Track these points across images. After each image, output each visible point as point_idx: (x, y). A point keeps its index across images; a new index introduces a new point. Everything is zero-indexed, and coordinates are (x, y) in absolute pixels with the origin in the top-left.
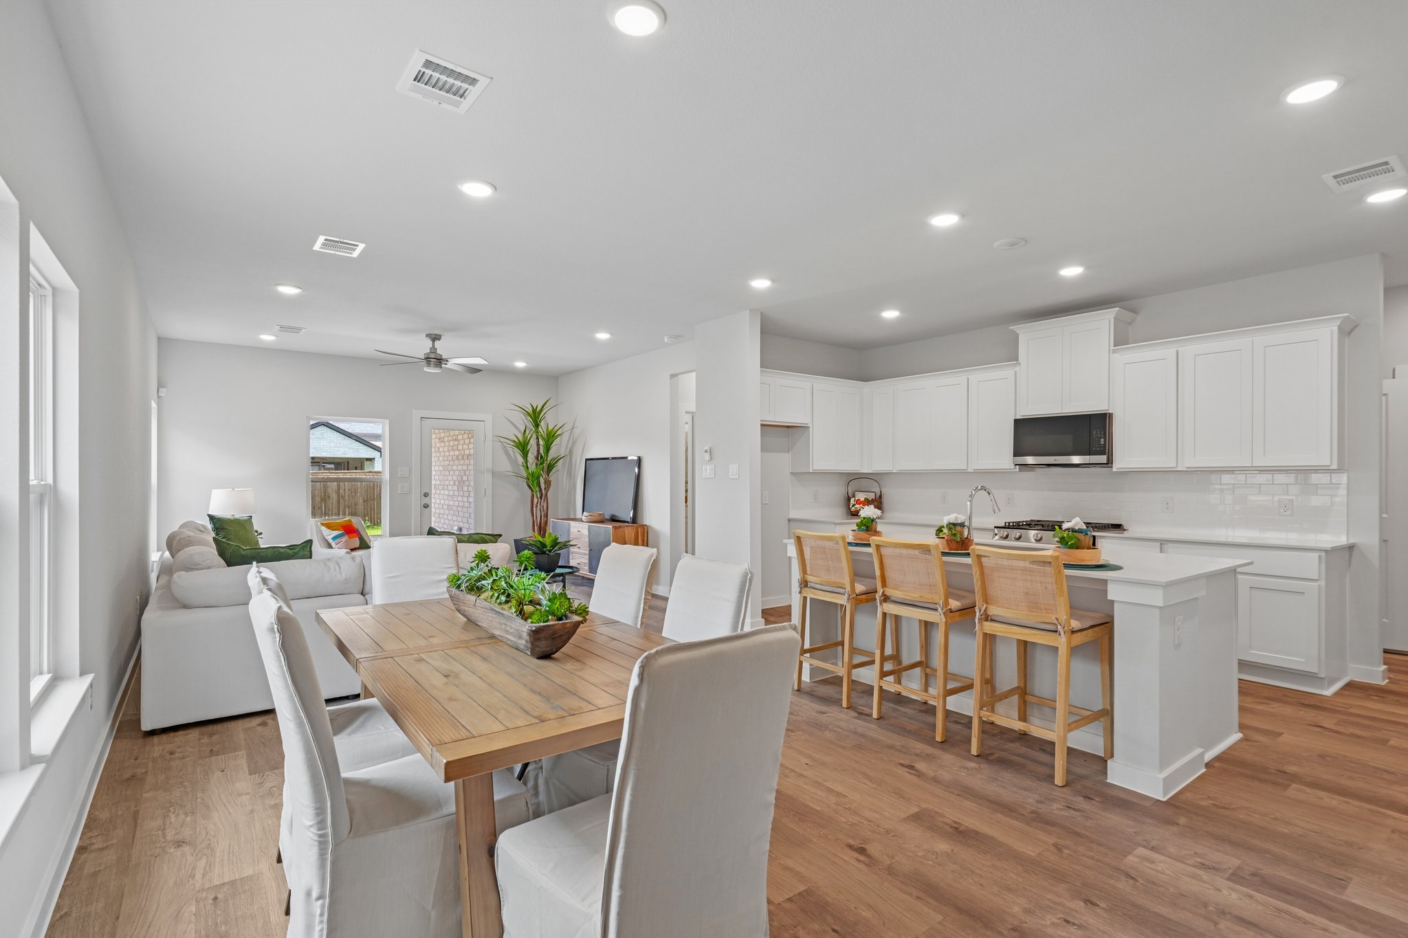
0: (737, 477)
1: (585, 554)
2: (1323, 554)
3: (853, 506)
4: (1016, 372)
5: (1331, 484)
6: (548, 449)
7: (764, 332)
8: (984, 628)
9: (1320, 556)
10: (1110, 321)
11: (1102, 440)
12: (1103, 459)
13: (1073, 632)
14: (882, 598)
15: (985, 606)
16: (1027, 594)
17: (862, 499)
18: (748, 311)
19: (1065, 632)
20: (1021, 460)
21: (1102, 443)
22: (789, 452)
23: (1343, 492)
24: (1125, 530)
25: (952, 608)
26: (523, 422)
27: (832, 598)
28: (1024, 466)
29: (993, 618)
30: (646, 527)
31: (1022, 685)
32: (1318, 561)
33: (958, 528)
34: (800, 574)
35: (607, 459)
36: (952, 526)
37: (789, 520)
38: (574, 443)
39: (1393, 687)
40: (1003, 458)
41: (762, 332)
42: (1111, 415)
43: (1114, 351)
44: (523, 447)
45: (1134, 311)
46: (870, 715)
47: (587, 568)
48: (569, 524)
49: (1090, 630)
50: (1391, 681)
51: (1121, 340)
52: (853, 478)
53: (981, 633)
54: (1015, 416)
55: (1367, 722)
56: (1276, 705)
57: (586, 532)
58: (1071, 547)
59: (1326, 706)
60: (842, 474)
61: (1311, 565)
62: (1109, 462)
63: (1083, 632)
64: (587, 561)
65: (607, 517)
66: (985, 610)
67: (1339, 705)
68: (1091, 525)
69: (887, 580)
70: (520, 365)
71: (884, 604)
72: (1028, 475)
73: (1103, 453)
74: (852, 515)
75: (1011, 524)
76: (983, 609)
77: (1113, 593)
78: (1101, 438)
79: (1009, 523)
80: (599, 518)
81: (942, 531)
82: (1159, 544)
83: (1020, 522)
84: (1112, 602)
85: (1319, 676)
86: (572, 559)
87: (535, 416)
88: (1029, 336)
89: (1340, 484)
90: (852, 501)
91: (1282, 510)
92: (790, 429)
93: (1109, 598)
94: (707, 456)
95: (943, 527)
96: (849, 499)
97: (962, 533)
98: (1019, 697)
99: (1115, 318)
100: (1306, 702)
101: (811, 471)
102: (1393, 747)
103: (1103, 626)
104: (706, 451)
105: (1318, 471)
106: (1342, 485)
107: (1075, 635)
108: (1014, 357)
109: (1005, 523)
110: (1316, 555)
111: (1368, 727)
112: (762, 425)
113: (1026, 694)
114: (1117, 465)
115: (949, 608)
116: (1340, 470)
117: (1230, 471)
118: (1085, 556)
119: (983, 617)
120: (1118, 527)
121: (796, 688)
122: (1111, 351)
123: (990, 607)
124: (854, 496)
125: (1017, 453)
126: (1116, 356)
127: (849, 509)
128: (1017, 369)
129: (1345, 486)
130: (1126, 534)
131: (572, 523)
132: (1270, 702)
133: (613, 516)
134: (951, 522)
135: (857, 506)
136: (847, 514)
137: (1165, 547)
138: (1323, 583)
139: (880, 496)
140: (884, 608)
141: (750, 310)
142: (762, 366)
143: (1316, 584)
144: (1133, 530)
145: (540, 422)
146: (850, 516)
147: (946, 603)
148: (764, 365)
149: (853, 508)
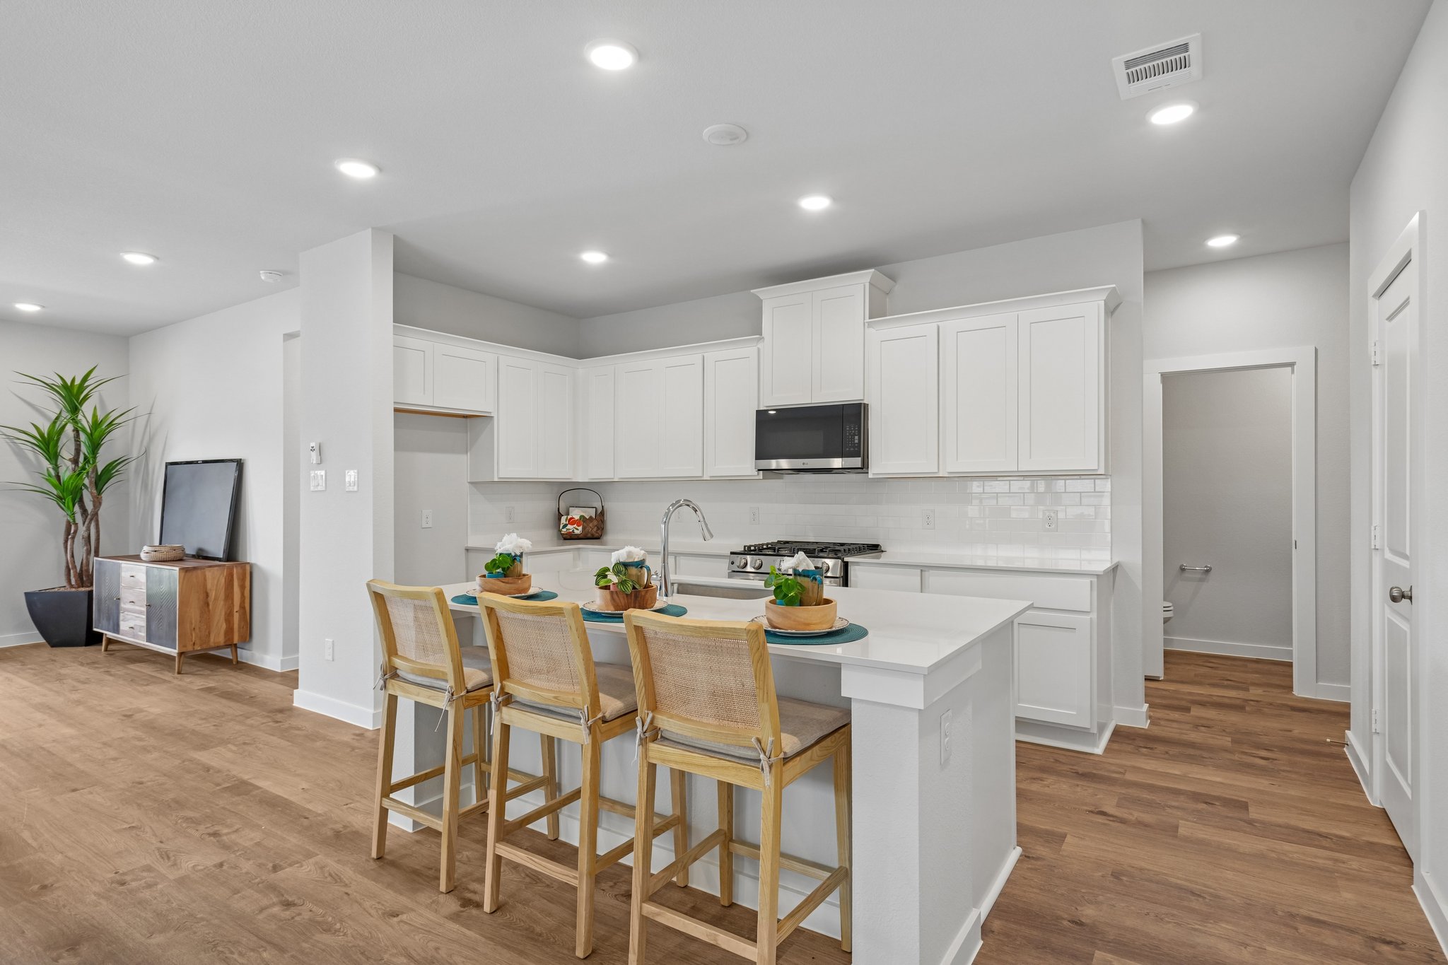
0: (356, 489)
1: (141, 613)
2: (1095, 580)
3: (564, 527)
4: (759, 350)
5: (1095, 492)
6: (95, 447)
7: (398, 270)
8: (651, 754)
9: (1091, 582)
10: (865, 286)
11: (856, 437)
12: (857, 462)
13: (786, 760)
14: (500, 699)
15: (651, 715)
16: (714, 694)
17: (577, 517)
18: (370, 229)
19: (770, 767)
20: (765, 464)
21: (856, 441)
22: (467, 453)
23: (1106, 501)
24: (882, 551)
25: (607, 715)
26: (53, 406)
27: (429, 697)
28: (768, 472)
29: (666, 735)
30: (248, 568)
31: (725, 827)
32: (1089, 589)
33: (633, 571)
34: (384, 656)
35: (197, 462)
36: (622, 568)
37: (467, 550)
38: (151, 440)
39: (1157, 731)
40: (740, 460)
41: (397, 270)
42: (866, 406)
43: (870, 325)
44: (48, 445)
45: (893, 278)
46: (479, 905)
47: (144, 634)
48: (120, 564)
49: (816, 748)
50: (1154, 721)
51: (877, 311)
52: (566, 490)
53: (645, 765)
54: (759, 406)
55: (1146, 795)
56: (1050, 779)
57: (142, 577)
58: (790, 602)
59: (1100, 772)
60: (550, 484)
61: (1082, 594)
62: (864, 467)
63: (803, 756)
64: (144, 624)
65: (190, 550)
66: (652, 722)
67: (1113, 768)
68: (846, 547)
69: (510, 665)
70: (28, 308)
71: (504, 709)
72: (775, 484)
73: (856, 455)
74: (565, 539)
75: (752, 548)
76: (648, 720)
77: (850, 687)
78: (855, 435)
79: (749, 547)
80: (172, 554)
81: (605, 576)
82: (919, 571)
83: (763, 545)
84: (849, 700)
85: (1091, 731)
86: (123, 620)
87: (73, 395)
88: (773, 299)
89: (1104, 492)
90: (563, 520)
91: (1047, 526)
92: (468, 420)
93: (843, 694)
94: (314, 457)
95: (608, 570)
96: (560, 516)
97: (639, 578)
98: (721, 847)
99: (870, 283)
100: (1081, 770)
101: (496, 480)
102: (1186, 839)
103: (837, 735)
104: (313, 450)
105: (1083, 477)
106: (1106, 493)
107: (791, 764)
108: (756, 330)
109: (745, 547)
110: (1087, 581)
111: (1150, 805)
112: (396, 410)
113: (731, 840)
114: (875, 470)
115: (600, 715)
116: (1105, 476)
117: (994, 476)
118: (811, 618)
119: (647, 735)
120: (875, 548)
121: (374, 855)
122: (866, 324)
123: (658, 716)
124: (568, 514)
125: (760, 455)
126: (871, 331)
127: (560, 531)
128: (760, 345)
129: (1109, 494)
130: (884, 558)
131: (125, 564)
132: (1045, 776)
133: (200, 550)
134: (621, 560)
135: (569, 526)
136: (559, 539)
137: (926, 574)
138: (1094, 615)
139: (602, 513)
140: (504, 716)
141: (373, 228)
142: (396, 319)
143: (1087, 617)
144: (893, 552)
145: (81, 403)
146: (562, 541)
147: (595, 704)
148: (400, 317)
149: (564, 530)
